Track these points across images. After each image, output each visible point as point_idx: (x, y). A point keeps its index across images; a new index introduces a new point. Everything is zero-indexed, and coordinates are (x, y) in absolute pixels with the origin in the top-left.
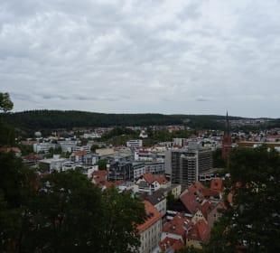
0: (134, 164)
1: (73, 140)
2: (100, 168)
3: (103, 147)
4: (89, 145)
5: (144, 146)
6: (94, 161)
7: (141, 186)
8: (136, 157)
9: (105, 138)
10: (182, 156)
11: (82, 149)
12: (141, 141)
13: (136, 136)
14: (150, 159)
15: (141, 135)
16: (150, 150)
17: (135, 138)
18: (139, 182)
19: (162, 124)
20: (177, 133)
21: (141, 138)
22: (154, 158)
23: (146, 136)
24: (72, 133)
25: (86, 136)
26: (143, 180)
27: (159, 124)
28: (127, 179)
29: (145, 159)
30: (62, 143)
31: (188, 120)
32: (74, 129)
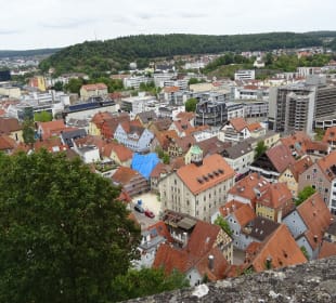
0: (228, 104)
1: (171, 72)
2: (188, 109)
3: (203, 81)
4: (186, 79)
5: (258, 78)
6: (185, 99)
7: (228, 134)
8: (237, 95)
9: (210, 69)
10: (291, 95)
11: (176, 84)
12: (253, 73)
13: (247, 64)
14: (254, 97)
15: (256, 64)
16: (262, 84)
17: (246, 68)
18: (224, 129)
19: (292, 46)
20: (309, 59)
21: (256, 68)
22: (260, 97)
23: (263, 65)
25: (188, 66)
26: (230, 126)
27: (287, 47)
29: (249, 97)
30: (155, 77)
31: (331, 40)
32: (176, 57)
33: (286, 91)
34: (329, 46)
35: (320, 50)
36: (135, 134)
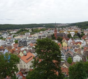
0: (27, 41)
1: (7, 34)
2: (16, 43)
3: (17, 36)
4: (12, 36)
5: (31, 34)
6: (14, 40)
7: (29, 47)
8: (28, 38)
9: (18, 33)
10: (42, 37)
11: (10, 37)
12: (30, 33)
13: (28, 31)
14: (32, 38)
15: (30, 31)
16: (32, 35)
17: (27, 32)
18: (28, 46)
20: (41, 29)
21: (30, 32)
22: (34, 38)
24: (6, 32)
25: (11, 32)
26: (29, 46)
27: (36, 27)
28: (25, 46)
29: (31, 39)
30: (3, 35)
31: (45, 25)
32: (7, 30)
33: (40, 36)
34: (45, 27)
35: (43, 28)
36: (2, 51)
